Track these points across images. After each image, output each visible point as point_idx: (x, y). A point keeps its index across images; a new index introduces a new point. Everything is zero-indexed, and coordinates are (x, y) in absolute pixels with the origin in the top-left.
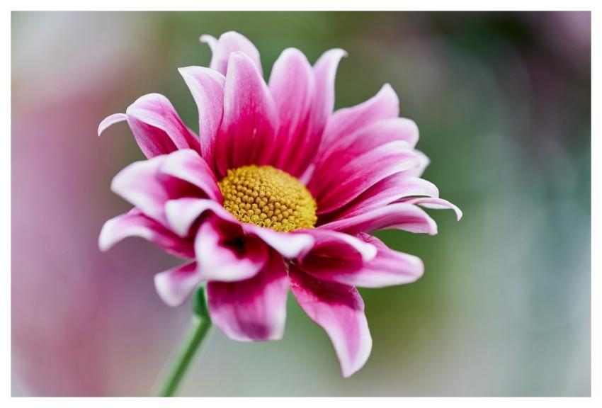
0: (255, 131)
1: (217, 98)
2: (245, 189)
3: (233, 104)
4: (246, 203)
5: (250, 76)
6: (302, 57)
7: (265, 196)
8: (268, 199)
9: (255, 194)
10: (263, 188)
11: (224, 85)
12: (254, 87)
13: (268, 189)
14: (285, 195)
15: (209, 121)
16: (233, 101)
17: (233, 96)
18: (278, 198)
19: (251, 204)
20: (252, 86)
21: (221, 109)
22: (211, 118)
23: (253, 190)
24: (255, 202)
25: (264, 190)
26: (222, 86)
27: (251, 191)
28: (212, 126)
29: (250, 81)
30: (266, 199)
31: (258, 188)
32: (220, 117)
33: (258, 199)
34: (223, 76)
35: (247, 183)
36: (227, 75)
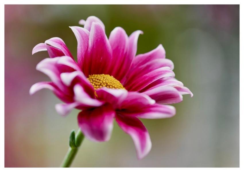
0: (102, 58)
1: (86, 40)
2: (96, 80)
3: (93, 44)
4: (97, 85)
5: (101, 33)
6: (124, 32)
7: (106, 83)
8: (107, 84)
9: (101, 82)
10: (104, 80)
11: (89, 35)
12: (102, 37)
13: (107, 80)
14: (114, 84)
15: (82, 48)
16: (93, 42)
17: (93, 40)
18: (111, 84)
19: (99, 86)
20: (101, 37)
21: (87, 45)
22: (83, 47)
23: (100, 81)
24: (101, 85)
25: (105, 81)
26: (88, 35)
27: (99, 81)
28: (83, 51)
29: (101, 35)
30: (106, 84)
31: (102, 80)
32: (86, 48)
33: (102, 84)
34: (89, 32)
35: (97, 78)
36: (91, 31)
